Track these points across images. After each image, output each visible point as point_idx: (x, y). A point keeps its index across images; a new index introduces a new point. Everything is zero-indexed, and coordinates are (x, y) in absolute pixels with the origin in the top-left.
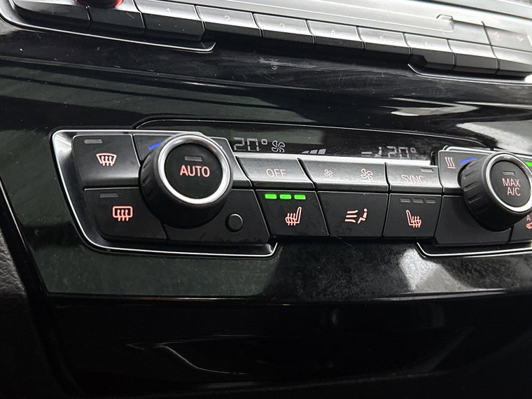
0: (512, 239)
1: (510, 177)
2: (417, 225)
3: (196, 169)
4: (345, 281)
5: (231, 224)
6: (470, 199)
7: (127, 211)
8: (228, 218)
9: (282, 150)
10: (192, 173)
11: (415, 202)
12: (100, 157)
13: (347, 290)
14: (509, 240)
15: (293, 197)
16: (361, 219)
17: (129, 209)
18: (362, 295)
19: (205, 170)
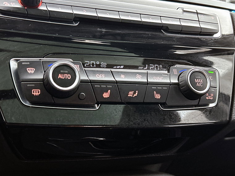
0: (200, 103)
1: (198, 79)
2: (158, 97)
3: (65, 76)
4: (127, 120)
5: (80, 97)
6: (182, 87)
7: (38, 92)
8: (79, 95)
9: (105, 66)
10: (63, 77)
11: (158, 88)
12: (28, 69)
13: (128, 123)
14: (198, 104)
15: (106, 86)
16: (135, 95)
17: (39, 91)
18: (134, 125)
19: (69, 76)
